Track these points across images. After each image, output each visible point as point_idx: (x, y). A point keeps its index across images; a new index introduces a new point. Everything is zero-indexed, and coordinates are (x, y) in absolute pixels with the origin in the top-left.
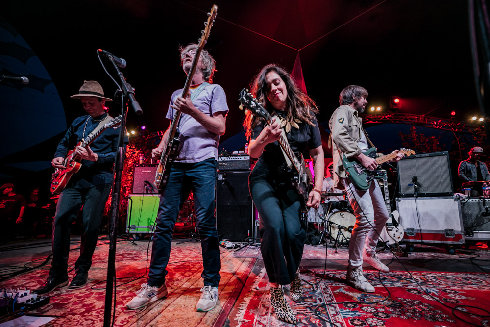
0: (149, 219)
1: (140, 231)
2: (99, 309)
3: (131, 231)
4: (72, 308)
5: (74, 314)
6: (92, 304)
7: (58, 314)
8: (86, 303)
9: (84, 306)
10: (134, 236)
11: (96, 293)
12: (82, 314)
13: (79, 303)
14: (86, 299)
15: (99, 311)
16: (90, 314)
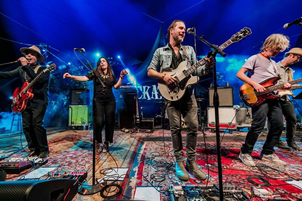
0: (81, 118)
1: (77, 125)
2: (74, 163)
3: (72, 125)
4: (61, 163)
5: (65, 166)
6: (70, 161)
7: (56, 166)
8: (67, 161)
9: (67, 162)
10: (74, 128)
11: (69, 157)
12: (68, 165)
13: (63, 161)
14: (66, 160)
15: (75, 163)
16: (72, 165)
